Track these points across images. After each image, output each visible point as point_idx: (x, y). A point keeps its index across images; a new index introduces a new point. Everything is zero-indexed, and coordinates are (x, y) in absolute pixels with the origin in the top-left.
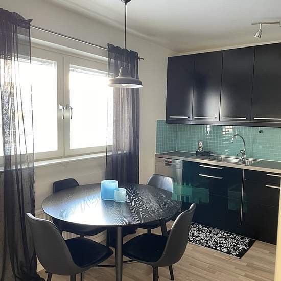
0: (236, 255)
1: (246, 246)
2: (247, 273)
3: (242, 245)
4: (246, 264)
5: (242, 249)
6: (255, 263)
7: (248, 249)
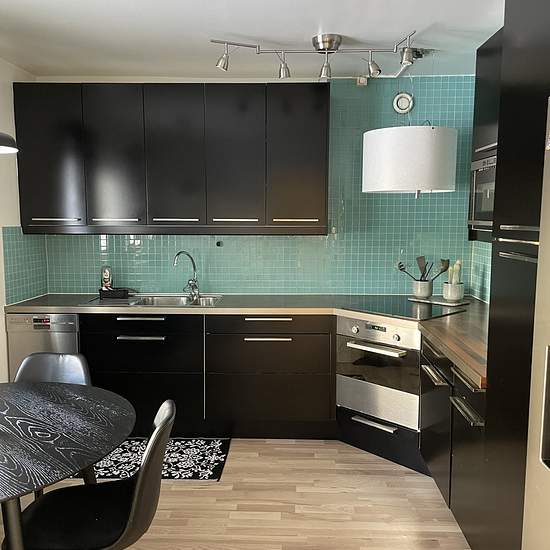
0: (210, 477)
1: (219, 455)
2: (240, 503)
3: (212, 454)
4: (231, 487)
5: (216, 461)
6: (245, 480)
7: (225, 458)
